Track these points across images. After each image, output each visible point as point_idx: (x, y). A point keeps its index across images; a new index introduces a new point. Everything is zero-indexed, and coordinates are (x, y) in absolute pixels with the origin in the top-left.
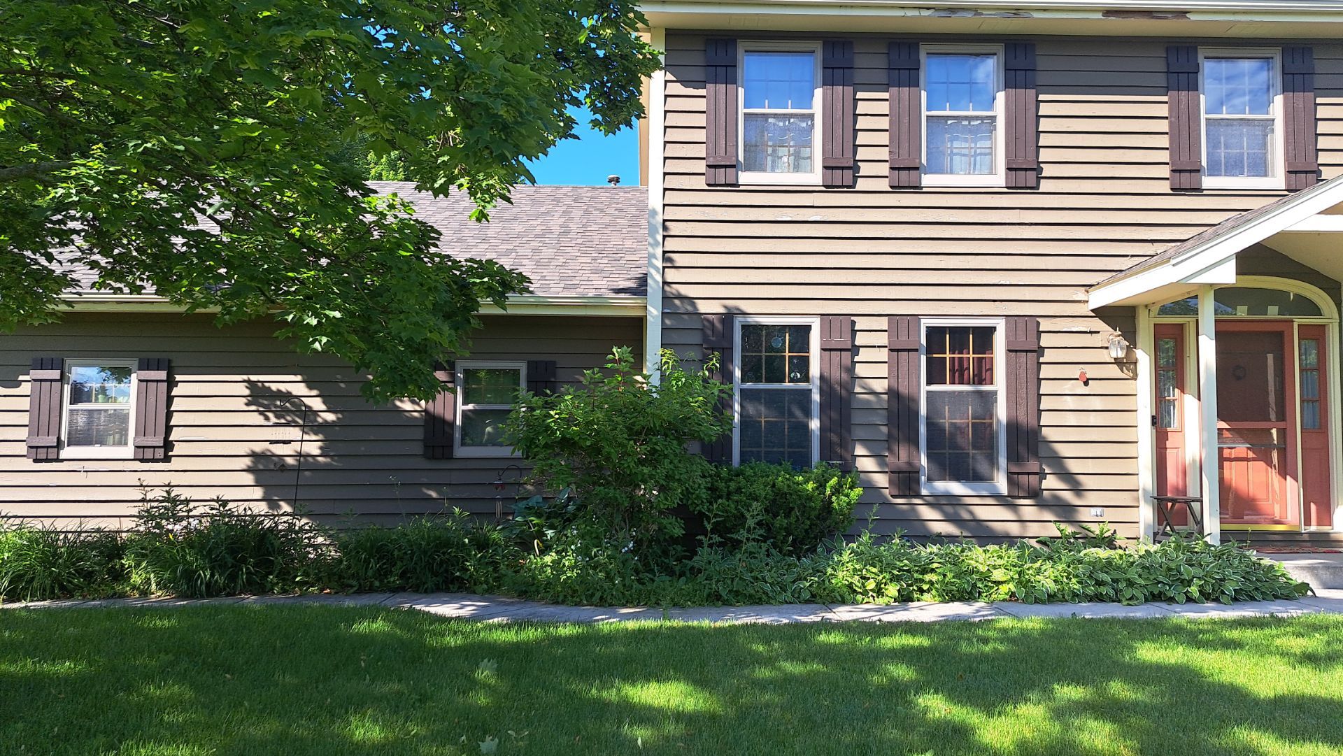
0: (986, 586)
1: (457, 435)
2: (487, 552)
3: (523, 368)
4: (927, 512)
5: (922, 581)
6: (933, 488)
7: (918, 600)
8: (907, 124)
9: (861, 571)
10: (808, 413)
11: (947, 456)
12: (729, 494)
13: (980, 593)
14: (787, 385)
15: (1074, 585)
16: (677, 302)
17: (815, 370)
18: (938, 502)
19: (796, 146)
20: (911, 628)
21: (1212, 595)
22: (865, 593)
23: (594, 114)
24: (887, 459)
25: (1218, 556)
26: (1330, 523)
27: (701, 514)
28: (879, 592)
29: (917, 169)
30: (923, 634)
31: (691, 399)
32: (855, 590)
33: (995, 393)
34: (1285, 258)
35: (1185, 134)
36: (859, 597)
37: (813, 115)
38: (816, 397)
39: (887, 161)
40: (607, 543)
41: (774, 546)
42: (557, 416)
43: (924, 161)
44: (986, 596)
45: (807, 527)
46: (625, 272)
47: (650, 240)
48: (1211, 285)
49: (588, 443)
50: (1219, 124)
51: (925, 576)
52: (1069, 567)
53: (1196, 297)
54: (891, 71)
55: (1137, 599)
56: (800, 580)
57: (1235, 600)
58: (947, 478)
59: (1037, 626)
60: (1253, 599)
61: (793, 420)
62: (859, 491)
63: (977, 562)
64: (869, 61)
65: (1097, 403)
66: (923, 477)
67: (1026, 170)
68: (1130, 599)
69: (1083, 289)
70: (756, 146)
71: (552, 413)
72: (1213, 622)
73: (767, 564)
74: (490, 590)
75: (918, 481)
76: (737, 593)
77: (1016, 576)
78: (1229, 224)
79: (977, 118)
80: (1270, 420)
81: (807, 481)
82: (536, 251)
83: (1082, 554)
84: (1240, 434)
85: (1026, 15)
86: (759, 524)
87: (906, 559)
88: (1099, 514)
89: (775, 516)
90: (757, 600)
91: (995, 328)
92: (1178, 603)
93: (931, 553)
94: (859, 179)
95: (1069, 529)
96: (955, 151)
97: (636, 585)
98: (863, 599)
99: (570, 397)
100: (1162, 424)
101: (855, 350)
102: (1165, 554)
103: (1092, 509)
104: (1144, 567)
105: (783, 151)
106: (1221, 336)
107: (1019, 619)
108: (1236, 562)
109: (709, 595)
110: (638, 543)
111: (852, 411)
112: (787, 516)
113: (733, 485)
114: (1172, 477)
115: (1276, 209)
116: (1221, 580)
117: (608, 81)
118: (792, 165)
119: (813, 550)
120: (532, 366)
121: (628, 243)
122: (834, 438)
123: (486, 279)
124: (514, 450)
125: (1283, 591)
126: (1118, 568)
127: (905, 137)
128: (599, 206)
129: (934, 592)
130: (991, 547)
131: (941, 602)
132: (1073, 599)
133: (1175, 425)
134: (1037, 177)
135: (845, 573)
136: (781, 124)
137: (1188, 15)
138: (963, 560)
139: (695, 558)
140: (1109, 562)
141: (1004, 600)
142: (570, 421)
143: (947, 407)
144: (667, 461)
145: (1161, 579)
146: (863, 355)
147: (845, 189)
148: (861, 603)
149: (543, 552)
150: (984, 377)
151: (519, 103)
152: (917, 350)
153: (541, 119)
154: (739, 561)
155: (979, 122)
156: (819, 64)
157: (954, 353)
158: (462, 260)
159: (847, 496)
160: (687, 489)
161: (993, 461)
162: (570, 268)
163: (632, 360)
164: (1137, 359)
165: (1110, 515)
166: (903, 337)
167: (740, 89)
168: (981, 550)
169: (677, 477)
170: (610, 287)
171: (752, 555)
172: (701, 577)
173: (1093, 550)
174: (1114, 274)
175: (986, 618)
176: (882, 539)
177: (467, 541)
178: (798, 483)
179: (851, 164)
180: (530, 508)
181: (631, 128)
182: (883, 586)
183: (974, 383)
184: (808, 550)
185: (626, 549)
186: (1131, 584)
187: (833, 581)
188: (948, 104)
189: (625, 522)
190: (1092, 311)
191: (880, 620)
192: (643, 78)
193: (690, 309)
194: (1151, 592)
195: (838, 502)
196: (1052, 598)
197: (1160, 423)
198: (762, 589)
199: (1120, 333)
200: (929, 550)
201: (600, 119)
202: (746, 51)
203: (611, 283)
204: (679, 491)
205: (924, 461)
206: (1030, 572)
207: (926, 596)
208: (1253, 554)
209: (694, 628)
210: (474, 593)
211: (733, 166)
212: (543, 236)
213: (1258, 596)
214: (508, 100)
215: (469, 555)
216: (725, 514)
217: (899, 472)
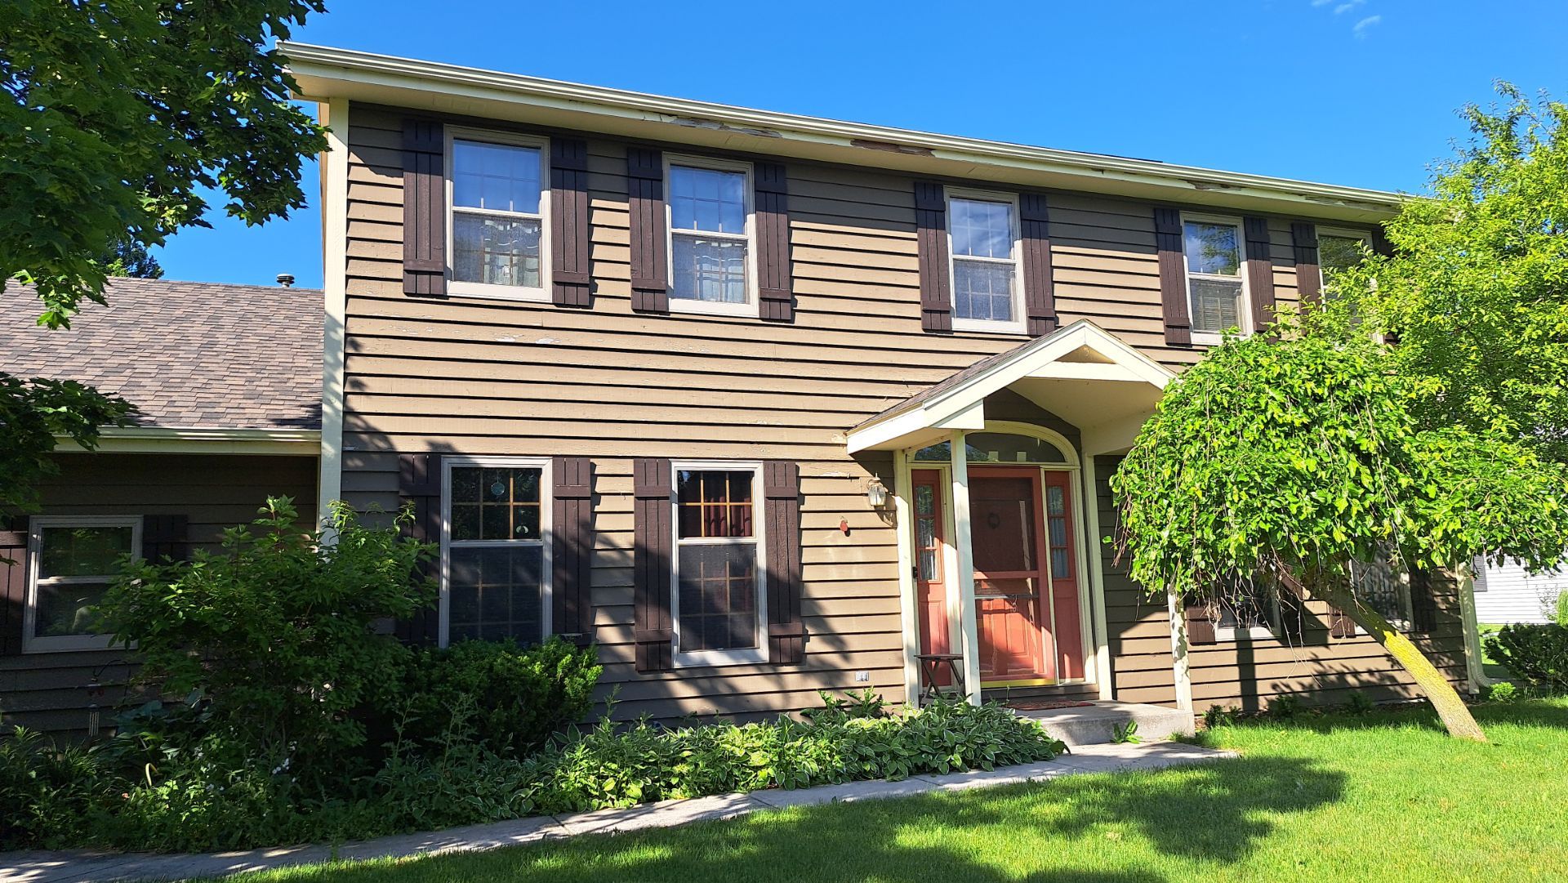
0: (743, 773)
1: (30, 620)
2: (68, 787)
3: (135, 523)
4: (681, 689)
5: (671, 774)
6: (688, 659)
7: (666, 799)
8: (651, 241)
9: (598, 768)
10: (537, 575)
11: (703, 619)
12: (431, 684)
13: (736, 783)
14: (512, 541)
15: (837, 762)
16: (364, 437)
17: (546, 522)
18: (692, 675)
19: (518, 255)
20: (651, 836)
21: (974, 762)
22: (602, 796)
23: (233, 197)
24: (633, 628)
25: (980, 718)
26: (1083, 676)
27: (391, 715)
28: (620, 793)
29: (663, 292)
30: (665, 843)
31: (378, 564)
32: (590, 793)
33: (754, 545)
34: (1029, 404)
35: (934, 273)
36: (595, 802)
37: (540, 221)
38: (548, 555)
39: (628, 281)
40: (251, 763)
41: (490, 747)
42: (180, 591)
43: (671, 283)
44: (743, 786)
45: (533, 719)
46: (294, 398)
47: (329, 359)
48: (962, 430)
49: (225, 628)
50: (966, 266)
51: (675, 768)
52: (831, 742)
53: (949, 442)
54: (631, 180)
55: (902, 773)
56: (522, 787)
57: (996, 765)
58: (703, 646)
59: (794, 817)
60: (1013, 762)
61: (517, 585)
62: (597, 669)
63: (734, 745)
64: (603, 165)
65: (858, 555)
66: (675, 647)
67: (780, 301)
68: (895, 774)
69: (842, 431)
70: (469, 251)
71: (173, 587)
72: (973, 793)
73: (479, 772)
74: (70, 843)
75: (669, 652)
76: (437, 814)
77: (776, 759)
78: (977, 368)
79: (727, 240)
80: (1025, 569)
81: (533, 662)
82: (164, 367)
83: (845, 727)
84: (999, 585)
85: (774, 135)
86: (471, 720)
87: (652, 749)
88: (864, 678)
89: (492, 708)
90: (461, 820)
91: (753, 472)
92: (941, 774)
93: (682, 739)
94: (596, 299)
95: (834, 697)
96: (705, 275)
97: (294, 816)
98: (600, 804)
99: (201, 565)
100: (924, 578)
101: (596, 498)
102: (928, 719)
103: (857, 673)
104: (908, 737)
105: (503, 260)
106: (973, 483)
107: (776, 811)
108: (996, 722)
109: (398, 820)
110: (298, 759)
111: (593, 571)
112: (507, 707)
113: (436, 673)
114: (935, 633)
115: (1019, 353)
116: (982, 744)
117: (252, 158)
118: (515, 278)
119: (540, 748)
120: (148, 522)
121: (301, 361)
122: (570, 606)
123: (63, 409)
124: (113, 640)
125: (1041, 752)
126: (882, 739)
127: (648, 254)
128: (264, 312)
129: (684, 786)
130: (751, 726)
131: (692, 798)
132: (836, 779)
133: (935, 578)
134: (792, 310)
135: (578, 773)
136: (501, 228)
137: (933, 152)
138: (718, 744)
139: (380, 772)
140: (873, 733)
141: (764, 788)
142: (200, 597)
143: (702, 564)
144: (342, 646)
145: (924, 748)
146: (605, 504)
147: (580, 310)
148: (598, 809)
149: (158, 780)
150: (742, 528)
151: (80, 180)
152: (667, 498)
153: (116, 203)
154: (440, 771)
155: (730, 245)
156: (546, 161)
157: (709, 501)
158: (26, 380)
159: (583, 676)
160: (371, 682)
161: (753, 624)
162: (211, 391)
163: (295, 514)
164: (896, 507)
165: (876, 678)
166: (652, 483)
167: (448, 182)
168: (738, 730)
169: (356, 667)
170: (269, 417)
171: (460, 761)
172: (388, 798)
173: (856, 721)
174: (871, 416)
175: (740, 813)
176: (625, 725)
177: (33, 774)
178: (522, 665)
179: (587, 281)
180: (141, 720)
181: (287, 219)
182: (624, 785)
183: (732, 535)
184: (533, 748)
185: (279, 769)
186: (895, 756)
187: (563, 785)
188: (695, 222)
189: (281, 731)
190: (851, 455)
191: (616, 830)
192: (302, 158)
193: (382, 445)
194: (916, 764)
195: (572, 686)
196: (814, 781)
197: (921, 574)
198: (471, 804)
199: (878, 479)
200: (679, 735)
201: (241, 203)
202: (455, 138)
203: (271, 412)
204: (359, 685)
205: (676, 628)
206: (791, 752)
207: (676, 792)
208: (1012, 714)
209: (370, 869)
210: (44, 848)
211: (440, 274)
212: (176, 347)
213: (1018, 759)
214: (63, 176)
215: (37, 794)
216: (424, 711)
217: (647, 643)
